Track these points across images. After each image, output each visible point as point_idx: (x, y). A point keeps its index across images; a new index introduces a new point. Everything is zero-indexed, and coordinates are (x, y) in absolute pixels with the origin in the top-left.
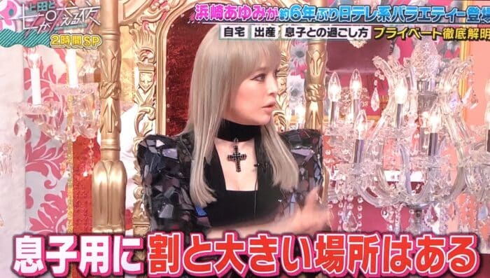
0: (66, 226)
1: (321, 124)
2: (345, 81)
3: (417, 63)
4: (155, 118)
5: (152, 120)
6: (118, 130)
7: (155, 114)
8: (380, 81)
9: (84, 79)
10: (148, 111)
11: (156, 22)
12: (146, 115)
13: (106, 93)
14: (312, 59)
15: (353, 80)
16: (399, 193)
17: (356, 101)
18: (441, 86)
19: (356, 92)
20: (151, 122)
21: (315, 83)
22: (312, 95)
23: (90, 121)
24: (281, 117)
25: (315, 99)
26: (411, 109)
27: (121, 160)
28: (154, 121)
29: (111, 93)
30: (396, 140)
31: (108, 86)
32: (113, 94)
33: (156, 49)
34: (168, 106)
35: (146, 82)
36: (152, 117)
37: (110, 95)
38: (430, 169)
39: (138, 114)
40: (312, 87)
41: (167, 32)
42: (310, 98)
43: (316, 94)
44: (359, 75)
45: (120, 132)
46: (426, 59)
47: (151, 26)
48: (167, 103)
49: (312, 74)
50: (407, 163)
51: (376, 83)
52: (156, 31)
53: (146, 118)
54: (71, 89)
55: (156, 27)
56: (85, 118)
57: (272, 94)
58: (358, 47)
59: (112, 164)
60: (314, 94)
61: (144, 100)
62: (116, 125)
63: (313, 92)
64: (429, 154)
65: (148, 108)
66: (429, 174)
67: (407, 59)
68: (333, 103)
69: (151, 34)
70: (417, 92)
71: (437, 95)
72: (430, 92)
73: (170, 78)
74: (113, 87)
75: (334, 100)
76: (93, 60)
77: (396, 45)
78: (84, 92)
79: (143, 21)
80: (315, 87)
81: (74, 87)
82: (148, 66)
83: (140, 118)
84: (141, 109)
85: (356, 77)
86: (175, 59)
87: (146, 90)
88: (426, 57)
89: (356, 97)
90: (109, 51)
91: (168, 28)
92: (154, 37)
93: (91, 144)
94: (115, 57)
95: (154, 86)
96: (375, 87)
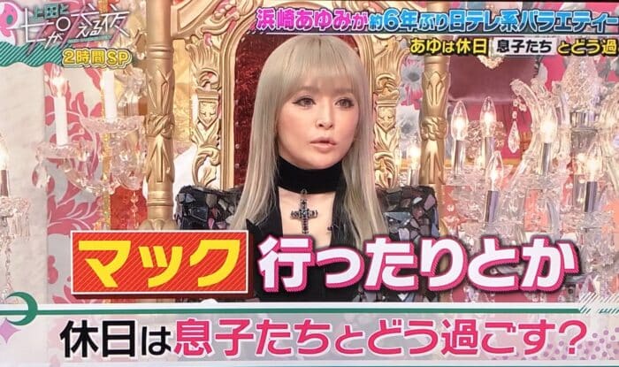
1: (441, 169)
2: (473, 113)
3: (570, 89)
4: (219, 163)
5: (216, 165)
6: (170, 178)
7: (220, 158)
8: (521, 113)
9: (125, 111)
10: (210, 153)
11: (221, 34)
12: (208, 158)
13: (155, 129)
14: (430, 83)
15: (484, 112)
17: (488, 140)
18: (601, 119)
19: (488, 127)
20: (213, 167)
21: (434, 116)
22: (429, 131)
23: (134, 166)
24: (389, 161)
25: (433, 136)
26: (562, 150)
28: (219, 166)
29: (161, 130)
30: (542, 191)
31: (157, 121)
32: (164, 131)
33: (221, 71)
34: (237, 146)
35: (208, 115)
36: (215, 162)
37: (159, 132)
38: (586, 230)
39: (197, 157)
40: (430, 121)
41: (236, 47)
42: (427, 135)
43: (434, 130)
44: (492, 105)
45: (173, 181)
46: (582, 83)
47: (214, 39)
48: (235, 144)
49: (429, 102)
50: (556, 223)
51: (514, 114)
52: (221, 46)
53: (207, 164)
54: (108, 124)
55: (221, 41)
56: (127, 163)
57: (321, 126)
58: (491, 67)
60: (432, 131)
61: (205, 138)
62: (168, 171)
63: (431, 127)
64: (586, 210)
65: (210, 150)
66: (586, 236)
67: (558, 82)
68: (457, 141)
69: (214, 51)
70: (570, 127)
71: (596, 131)
72: (587, 128)
73: (239, 110)
74: (164, 122)
75: (459, 138)
76: (138, 85)
77: (542, 65)
78: (125, 129)
79: (204, 33)
80: (433, 121)
81: (111, 122)
82: (211, 93)
83: (199, 163)
84: (201, 150)
85: (489, 107)
86: (248, 84)
87: (207, 125)
88: (582, 81)
89: (488, 133)
90: (158, 73)
91: (237, 43)
92: (218, 54)
93: (134, 198)
94: (166, 82)
95: (218, 121)
96: (514, 120)
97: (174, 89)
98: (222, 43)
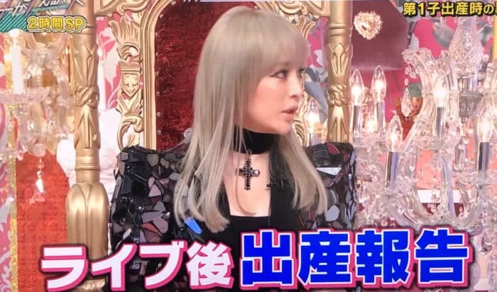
0: (9, 267)
1: (347, 133)
2: (367, 80)
3: (457, 57)
4: (142, 130)
5: (140, 132)
6: (97, 145)
7: (143, 125)
8: (411, 81)
9: (30, 83)
10: (134, 121)
11: (141, 11)
12: (132, 125)
13: (81, 99)
14: (334, 54)
15: (375, 79)
16: (442, 217)
17: (379, 105)
18: (486, 85)
19: (379, 94)
20: (137, 134)
21: (340, 84)
22: (335, 98)
24: (299, 126)
25: (339, 102)
26: (452, 114)
27: (101, 181)
28: (142, 133)
29: (88, 100)
30: (437, 151)
31: (83, 91)
32: (90, 101)
33: (142, 45)
34: (159, 114)
35: (131, 85)
36: (139, 129)
37: (85, 103)
38: (481, 187)
39: (122, 125)
40: (335, 88)
41: (155, 23)
42: (333, 102)
43: (340, 96)
44: (383, 73)
45: (99, 147)
46: (468, 51)
47: (135, 16)
48: (157, 112)
49: (334, 71)
50: (449, 179)
51: (406, 82)
52: (141, 23)
53: (131, 130)
55: (141, 17)
56: (32, 131)
57: (294, 97)
58: (369, 38)
59: (91, 187)
60: (338, 97)
61: (129, 107)
62: (95, 139)
63: (337, 94)
64: (480, 168)
65: (134, 118)
66: (481, 192)
67: (446, 51)
68: (355, 107)
69: (135, 26)
70: (459, 92)
71: (482, 95)
72: (472, 93)
73: (160, 80)
74: (90, 92)
75: (356, 104)
76: (41, 59)
77: (413, 35)
78: (32, 99)
79: (125, 10)
80: (339, 89)
81: (19, 93)
82: (133, 66)
83: (124, 130)
84: (125, 118)
85: (379, 75)
86: (167, 57)
87: (130, 95)
88: (468, 50)
89: (379, 100)
90: (84, 48)
91: (156, 19)
92: (139, 30)
93: (41, 164)
94: (91, 56)
95: (140, 91)
96: (406, 86)
97: (98, 62)
98: (142, 19)
